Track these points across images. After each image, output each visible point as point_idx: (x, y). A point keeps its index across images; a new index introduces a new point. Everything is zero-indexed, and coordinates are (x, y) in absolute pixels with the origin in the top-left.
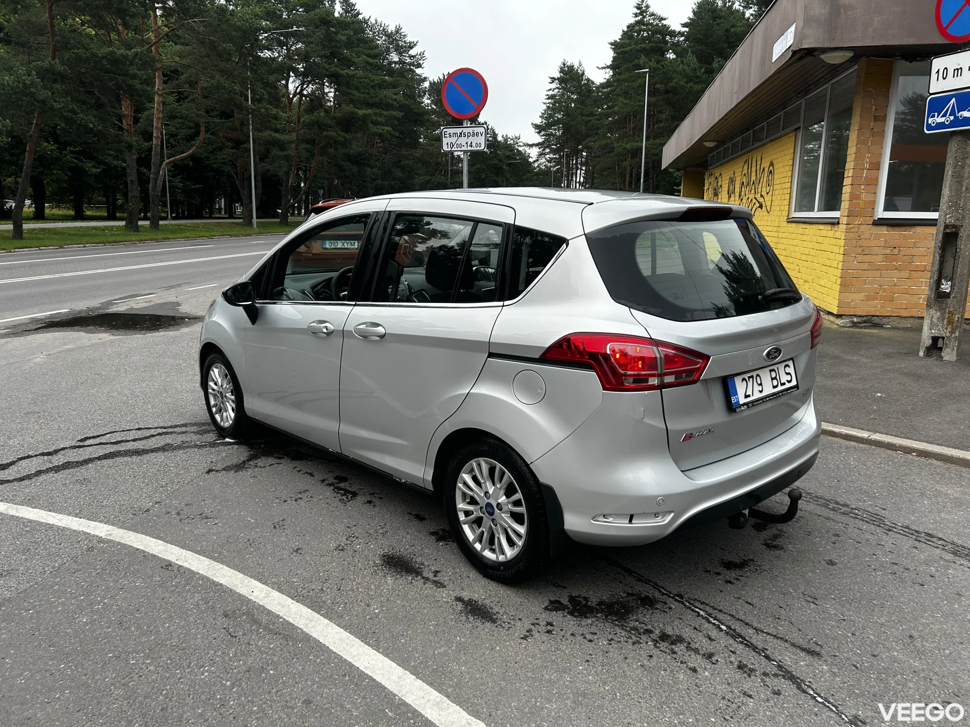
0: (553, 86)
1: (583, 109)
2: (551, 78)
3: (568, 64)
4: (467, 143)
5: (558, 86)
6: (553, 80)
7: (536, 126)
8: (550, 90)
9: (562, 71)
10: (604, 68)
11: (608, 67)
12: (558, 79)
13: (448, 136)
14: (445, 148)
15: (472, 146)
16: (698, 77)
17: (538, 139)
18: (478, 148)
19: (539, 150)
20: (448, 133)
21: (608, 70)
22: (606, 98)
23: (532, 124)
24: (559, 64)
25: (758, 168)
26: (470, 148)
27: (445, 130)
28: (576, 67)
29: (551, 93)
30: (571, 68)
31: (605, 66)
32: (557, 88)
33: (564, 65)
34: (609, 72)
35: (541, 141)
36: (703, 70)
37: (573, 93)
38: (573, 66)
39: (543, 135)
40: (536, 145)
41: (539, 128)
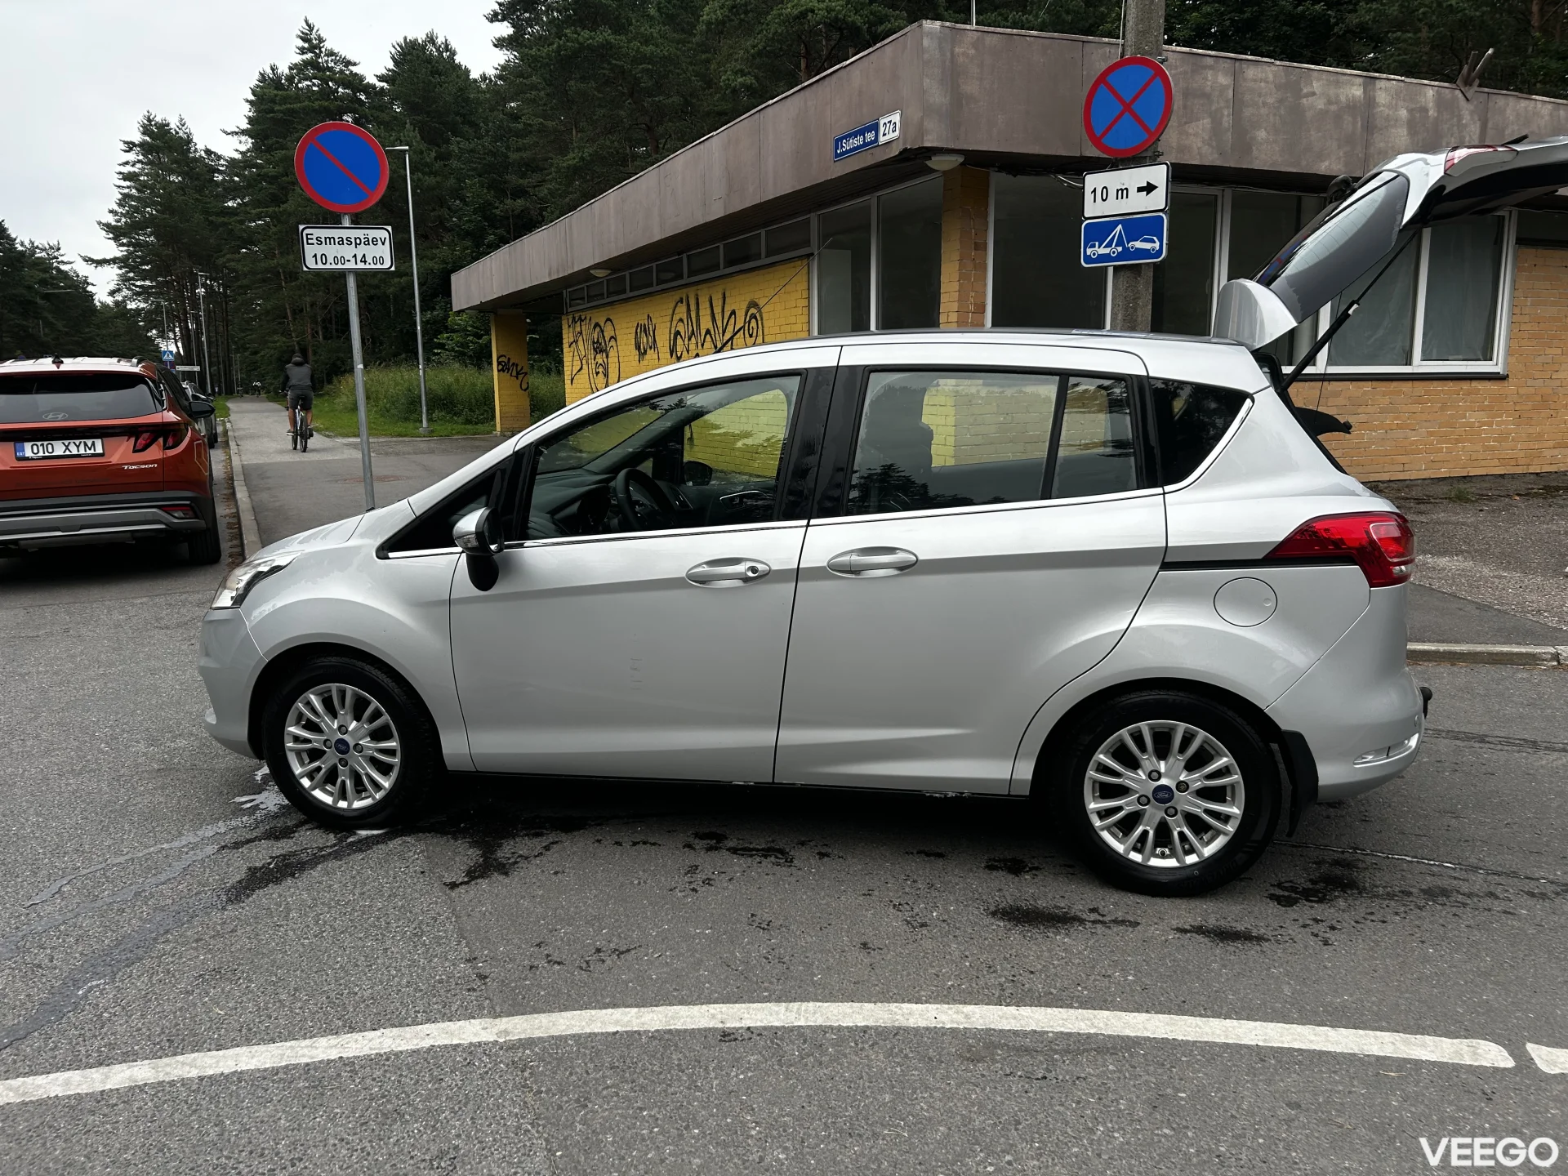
0: (132, 156)
1: (206, 203)
2: (125, 142)
3: (157, 119)
4: (355, 256)
5: (141, 157)
6: (130, 146)
7: (108, 227)
8: (127, 163)
9: (146, 130)
10: (237, 133)
11: (244, 132)
12: (142, 145)
13: (315, 241)
14: (311, 263)
15: (365, 262)
16: (427, 165)
17: (113, 250)
18: (379, 266)
19: (120, 272)
20: (314, 237)
21: (243, 138)
22: (249, 186)
23: (99, 223)
24: (140, 118)
25: (717, 310)
26: (361, 266)
27: (307, 231)
28: (172, 126)
29: (127, 169)
30: (163, 127)
31: (237, 130)
32: (139, 161)
33: (149, 120)
34: (246, 142)
35: (119, 254)
36: (433, 154)
37: (172, 172)
38: (168, 125)
39: (123, 245)
40: (114, 261)
41: (115, 233)
